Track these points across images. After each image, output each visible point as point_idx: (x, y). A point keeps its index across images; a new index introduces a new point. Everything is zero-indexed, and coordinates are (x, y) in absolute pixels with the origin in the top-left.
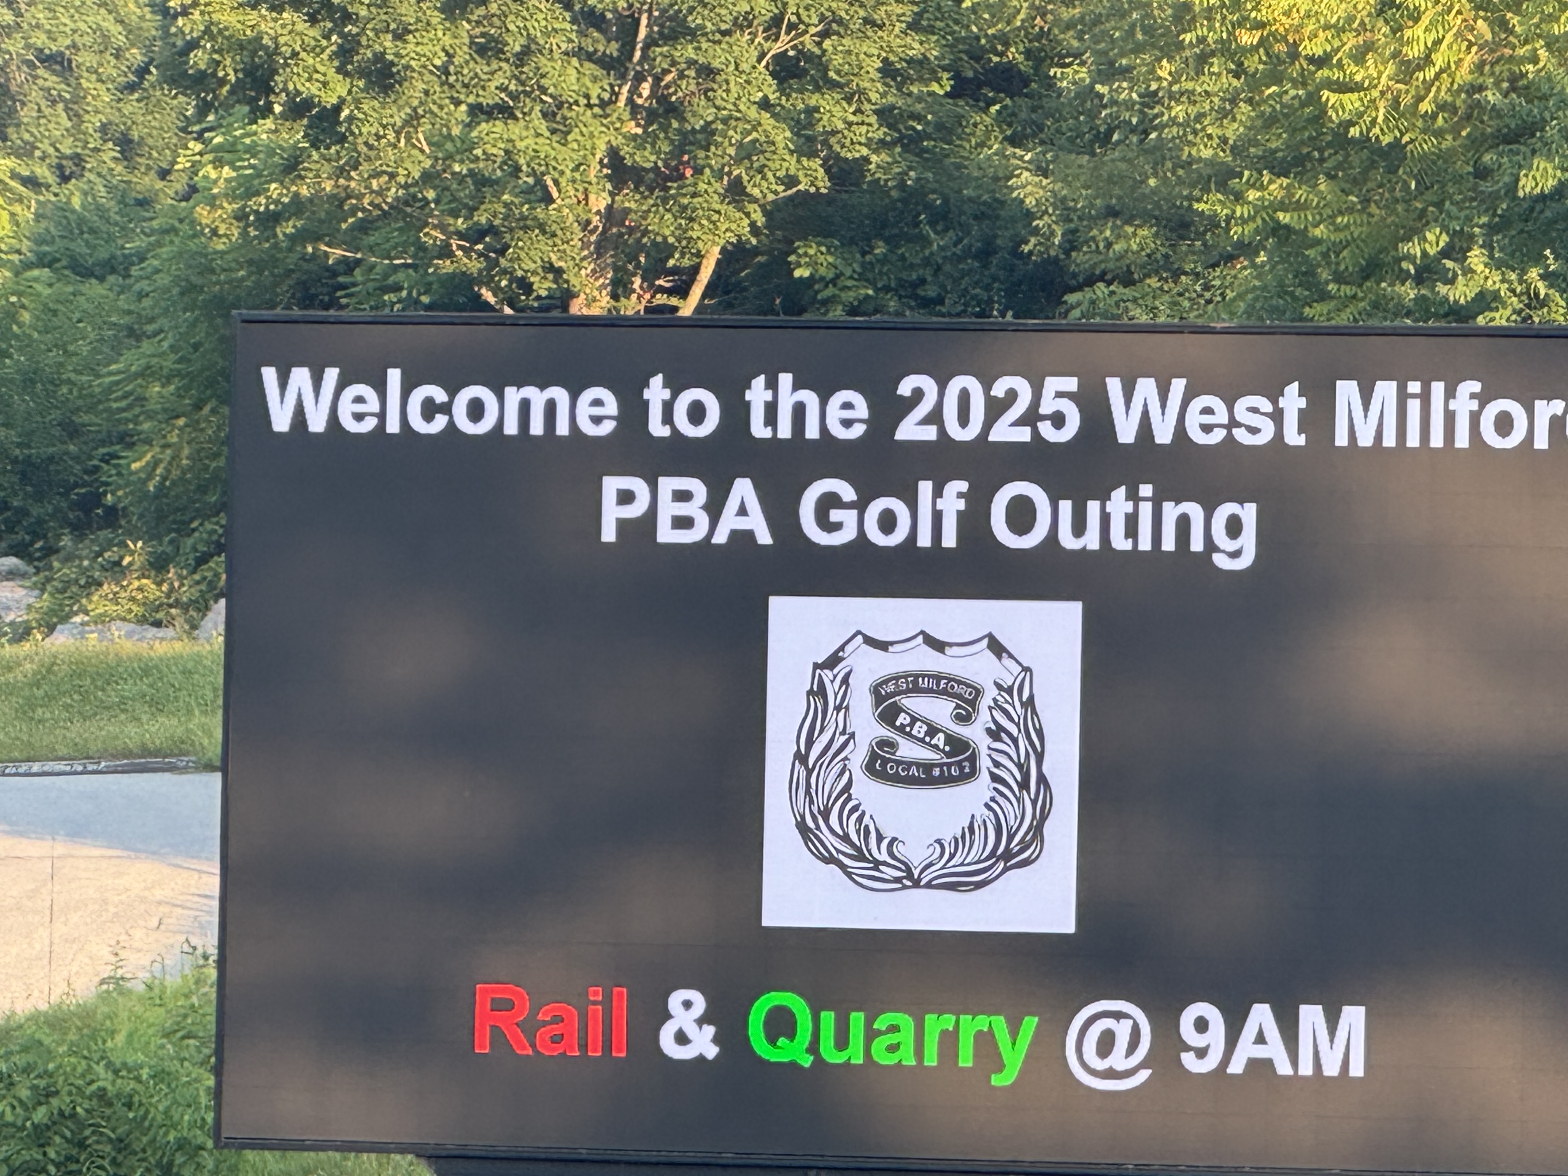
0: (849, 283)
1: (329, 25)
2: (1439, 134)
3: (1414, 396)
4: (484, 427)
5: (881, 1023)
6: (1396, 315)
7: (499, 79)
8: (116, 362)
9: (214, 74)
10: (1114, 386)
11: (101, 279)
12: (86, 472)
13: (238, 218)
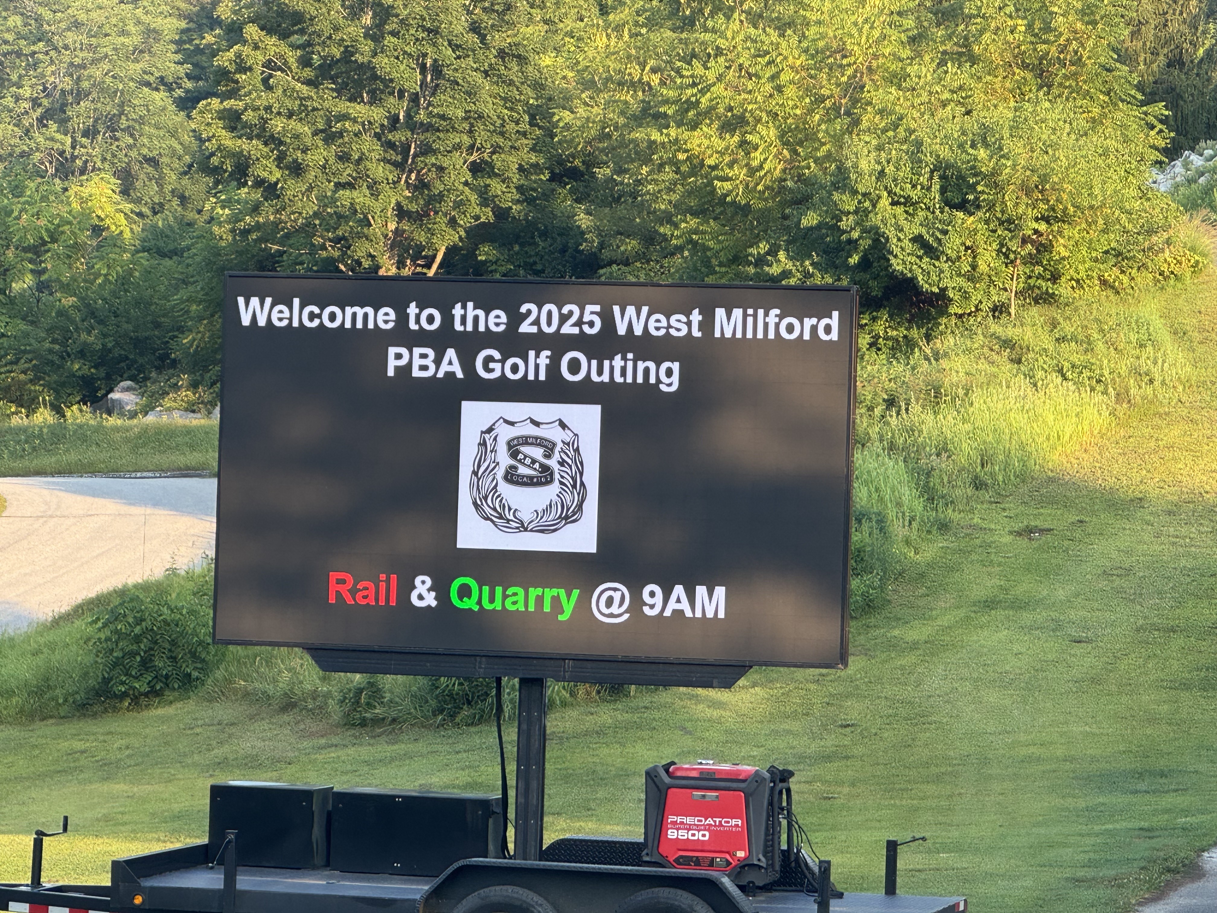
0: (503, 263)
1: (273, 146)
2: (766, 200)
3: (750, 315)
4: (336, 324)
5: (510, 591)
6: (746, 280)
7: (348, 171)
8: (176, 294)
9: (222, 168)
10: (616, 309)
11: (171, 258)
12: (163, 343)
13: (231, 232)
